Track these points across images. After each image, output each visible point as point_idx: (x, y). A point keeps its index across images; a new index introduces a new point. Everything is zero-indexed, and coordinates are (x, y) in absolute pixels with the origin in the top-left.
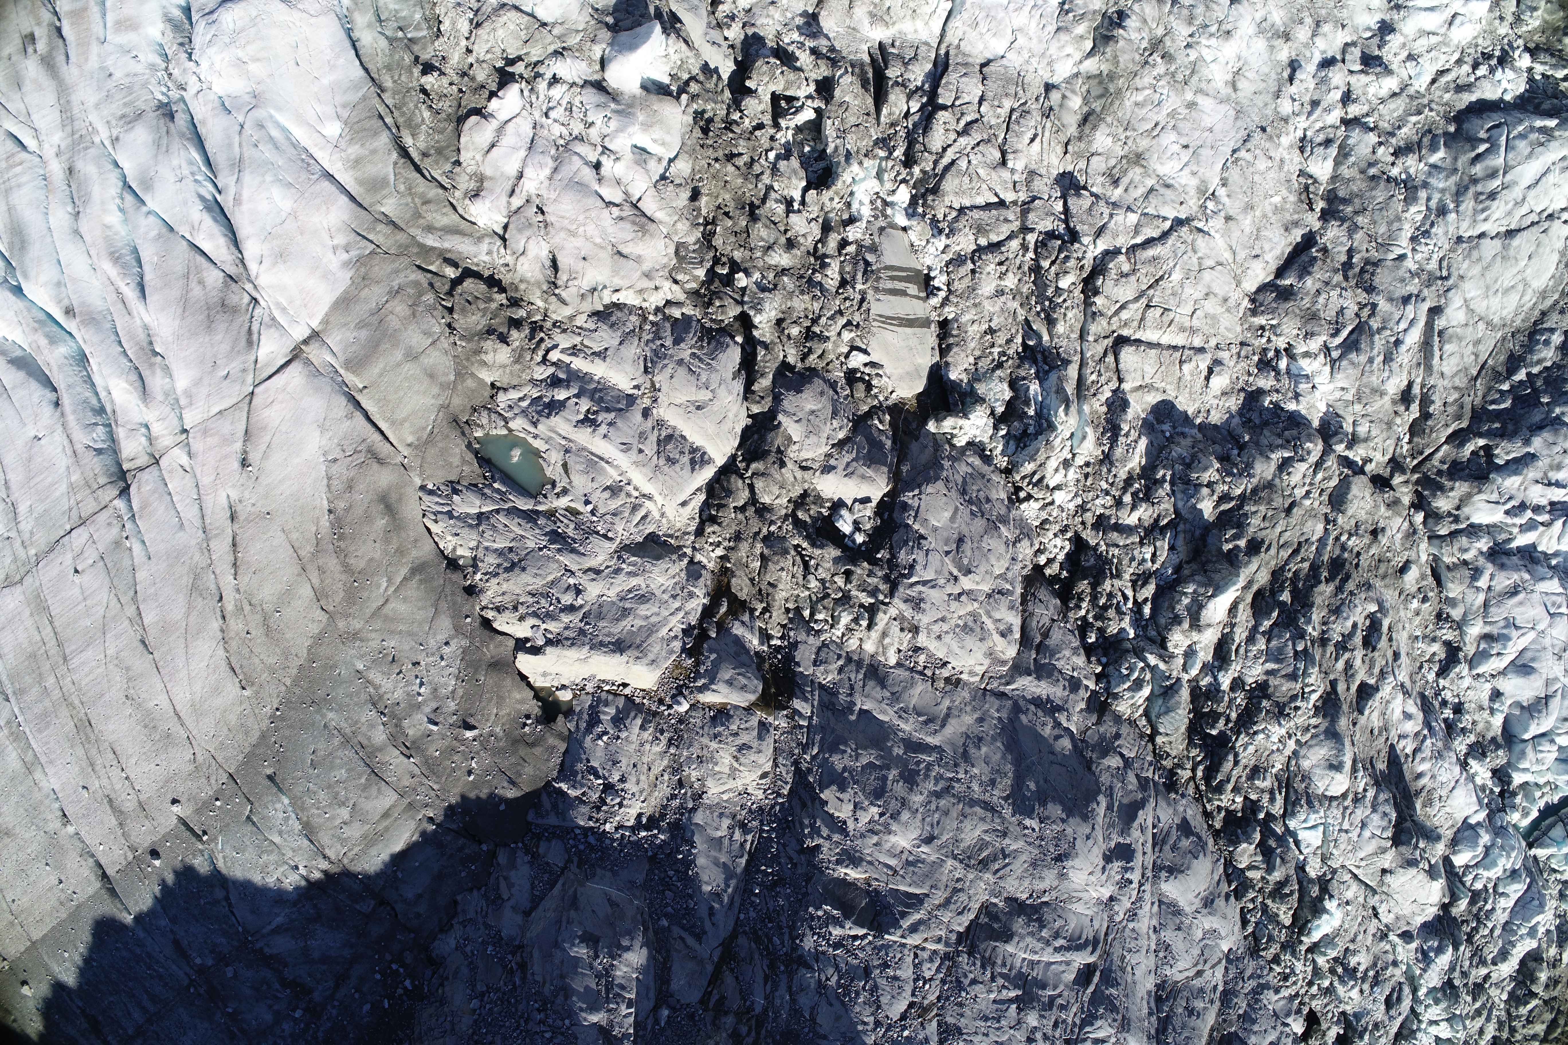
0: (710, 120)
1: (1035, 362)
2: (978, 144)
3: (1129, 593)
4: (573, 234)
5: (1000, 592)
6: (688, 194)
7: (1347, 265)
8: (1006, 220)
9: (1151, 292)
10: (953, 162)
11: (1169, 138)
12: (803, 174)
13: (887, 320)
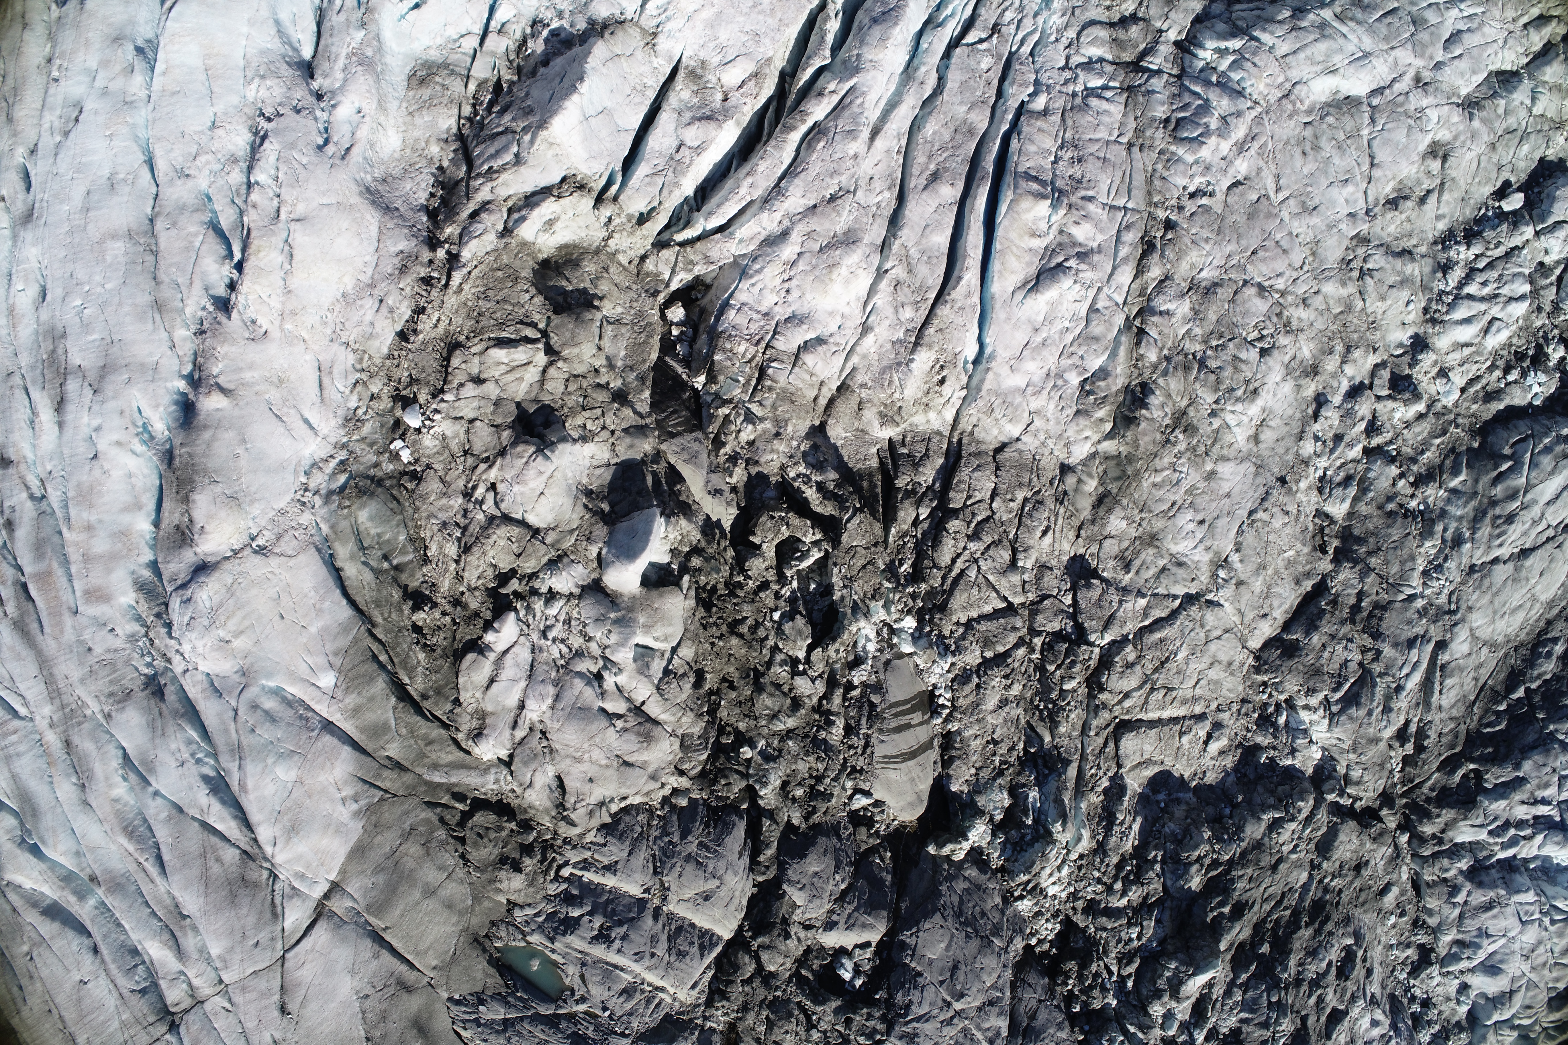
0: (714, 589)
1: (1036, 766)
2: (989, 547)
3: (1114, 969)
4: (578, 760)
5: (991, 1003)
6: (692, 680)
7: (1356, 609)
8: (1014, 629)
9: (1156, 676)
10: (962, 571)
11: (1185, 520)
12: (808, 630)
13: (890, 760)
